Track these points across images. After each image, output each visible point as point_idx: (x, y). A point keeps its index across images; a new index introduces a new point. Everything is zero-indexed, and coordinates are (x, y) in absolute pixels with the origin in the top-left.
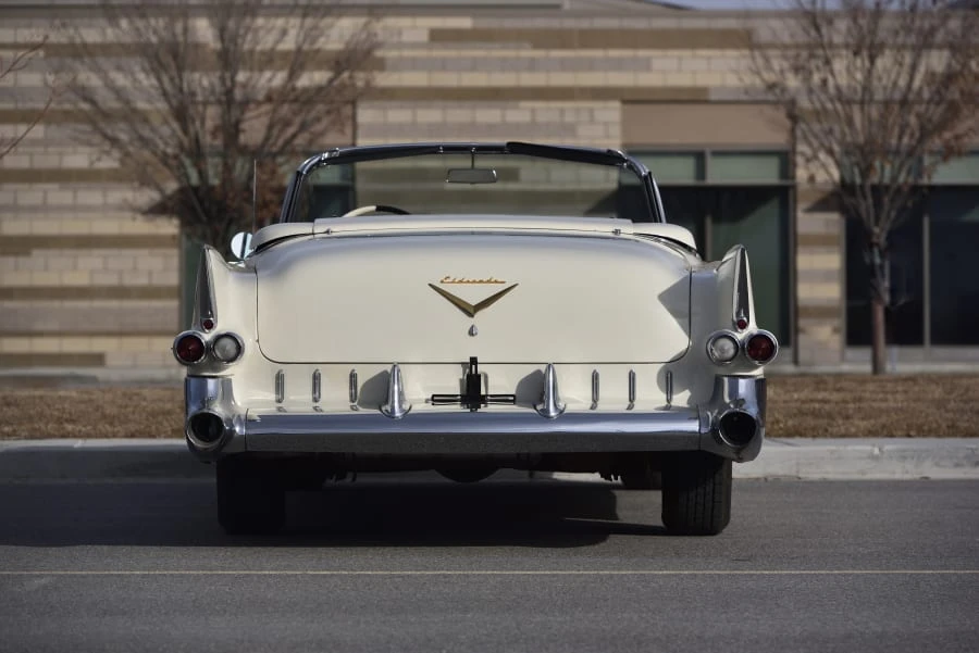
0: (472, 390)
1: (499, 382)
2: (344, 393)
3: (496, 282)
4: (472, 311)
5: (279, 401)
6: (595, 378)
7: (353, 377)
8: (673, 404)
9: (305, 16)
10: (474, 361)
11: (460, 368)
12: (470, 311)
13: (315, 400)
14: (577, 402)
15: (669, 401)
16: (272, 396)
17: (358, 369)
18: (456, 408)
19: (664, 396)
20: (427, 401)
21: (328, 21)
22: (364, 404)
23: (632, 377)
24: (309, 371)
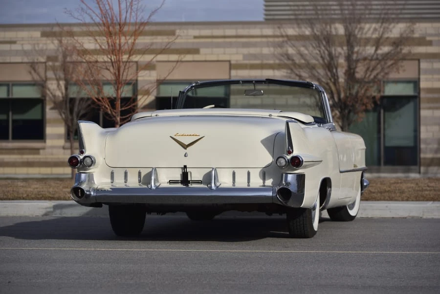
0: (185, 178)
1: (196, 175)
2: (136, 179)
3: (196, 135)
4: (186, 147)
5: (112, 183)
6: (234, 174)
7: (140, 173)
8: (266, 184)
9: (382, 23)
10: (185, 167)
11: (180, 170)
12: (185, 147)
13: (125, 182)
14: (226, 183)
15: (264, 183)
16: (109, 180)
17: (142, 170)
18: (180, 185)
19: (262, 181)
20: (168, 183)
21: (392, 25)
22: (144, 184)
23: (249, 174)
24: (123, 171)
